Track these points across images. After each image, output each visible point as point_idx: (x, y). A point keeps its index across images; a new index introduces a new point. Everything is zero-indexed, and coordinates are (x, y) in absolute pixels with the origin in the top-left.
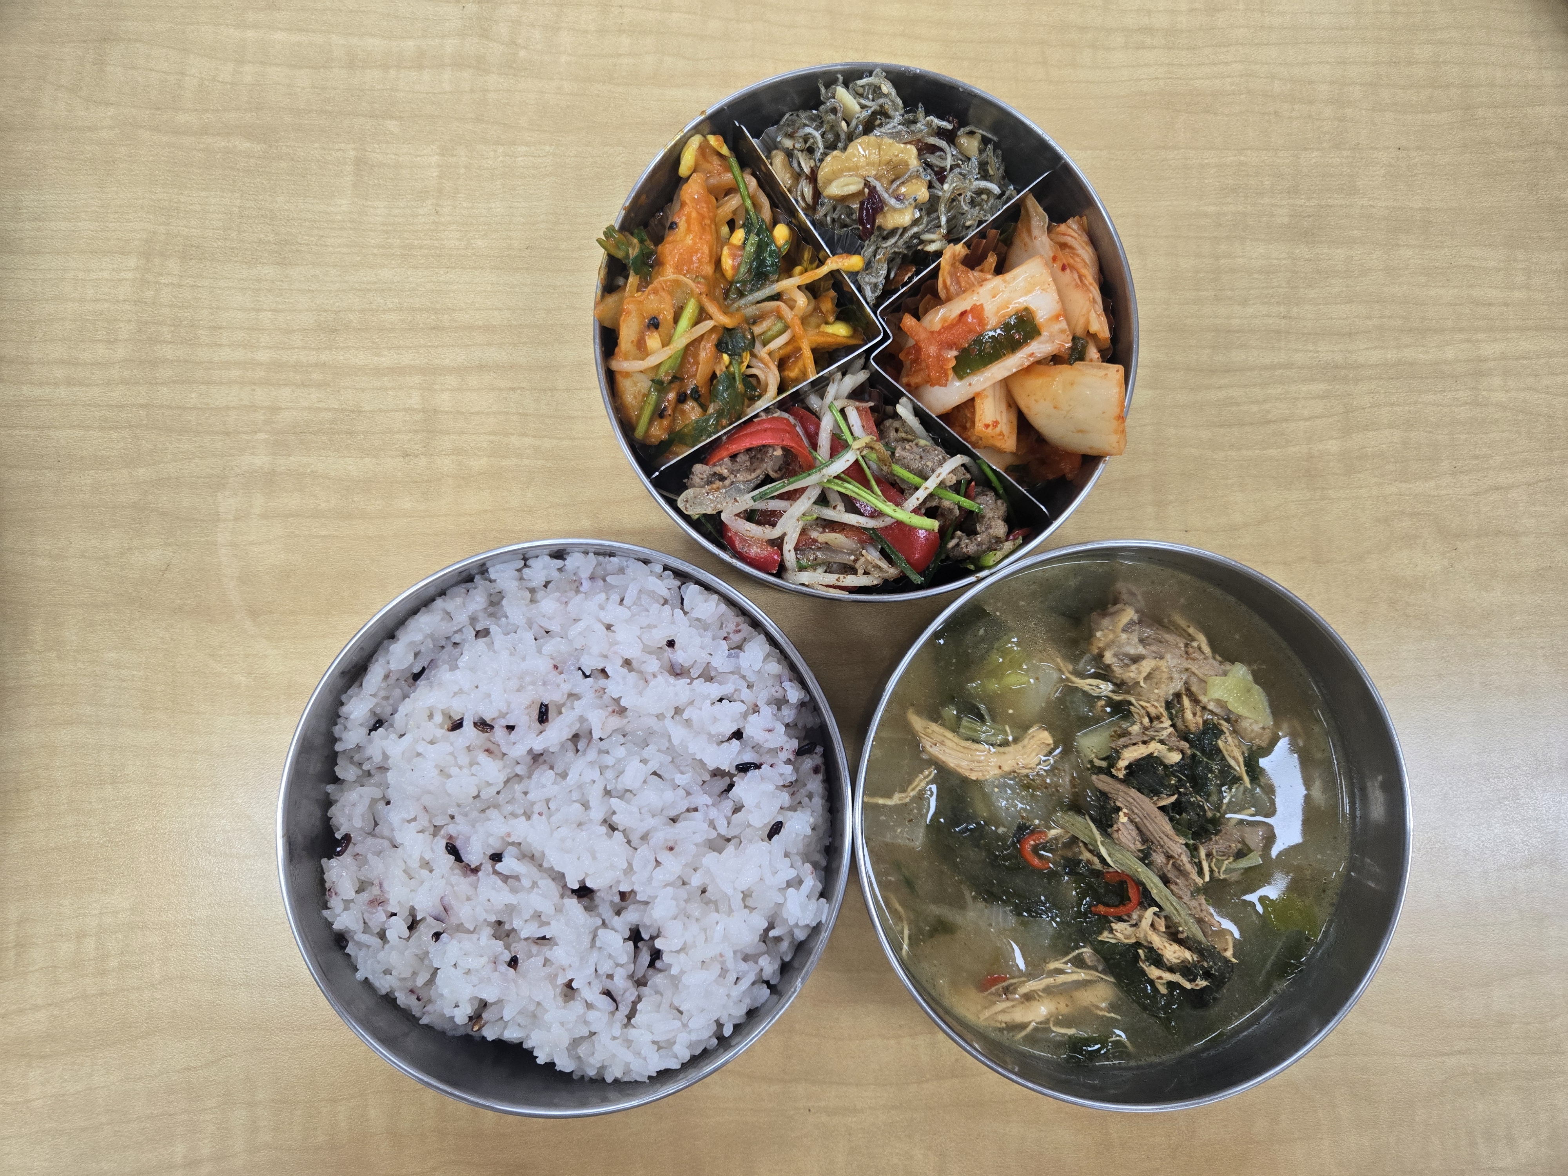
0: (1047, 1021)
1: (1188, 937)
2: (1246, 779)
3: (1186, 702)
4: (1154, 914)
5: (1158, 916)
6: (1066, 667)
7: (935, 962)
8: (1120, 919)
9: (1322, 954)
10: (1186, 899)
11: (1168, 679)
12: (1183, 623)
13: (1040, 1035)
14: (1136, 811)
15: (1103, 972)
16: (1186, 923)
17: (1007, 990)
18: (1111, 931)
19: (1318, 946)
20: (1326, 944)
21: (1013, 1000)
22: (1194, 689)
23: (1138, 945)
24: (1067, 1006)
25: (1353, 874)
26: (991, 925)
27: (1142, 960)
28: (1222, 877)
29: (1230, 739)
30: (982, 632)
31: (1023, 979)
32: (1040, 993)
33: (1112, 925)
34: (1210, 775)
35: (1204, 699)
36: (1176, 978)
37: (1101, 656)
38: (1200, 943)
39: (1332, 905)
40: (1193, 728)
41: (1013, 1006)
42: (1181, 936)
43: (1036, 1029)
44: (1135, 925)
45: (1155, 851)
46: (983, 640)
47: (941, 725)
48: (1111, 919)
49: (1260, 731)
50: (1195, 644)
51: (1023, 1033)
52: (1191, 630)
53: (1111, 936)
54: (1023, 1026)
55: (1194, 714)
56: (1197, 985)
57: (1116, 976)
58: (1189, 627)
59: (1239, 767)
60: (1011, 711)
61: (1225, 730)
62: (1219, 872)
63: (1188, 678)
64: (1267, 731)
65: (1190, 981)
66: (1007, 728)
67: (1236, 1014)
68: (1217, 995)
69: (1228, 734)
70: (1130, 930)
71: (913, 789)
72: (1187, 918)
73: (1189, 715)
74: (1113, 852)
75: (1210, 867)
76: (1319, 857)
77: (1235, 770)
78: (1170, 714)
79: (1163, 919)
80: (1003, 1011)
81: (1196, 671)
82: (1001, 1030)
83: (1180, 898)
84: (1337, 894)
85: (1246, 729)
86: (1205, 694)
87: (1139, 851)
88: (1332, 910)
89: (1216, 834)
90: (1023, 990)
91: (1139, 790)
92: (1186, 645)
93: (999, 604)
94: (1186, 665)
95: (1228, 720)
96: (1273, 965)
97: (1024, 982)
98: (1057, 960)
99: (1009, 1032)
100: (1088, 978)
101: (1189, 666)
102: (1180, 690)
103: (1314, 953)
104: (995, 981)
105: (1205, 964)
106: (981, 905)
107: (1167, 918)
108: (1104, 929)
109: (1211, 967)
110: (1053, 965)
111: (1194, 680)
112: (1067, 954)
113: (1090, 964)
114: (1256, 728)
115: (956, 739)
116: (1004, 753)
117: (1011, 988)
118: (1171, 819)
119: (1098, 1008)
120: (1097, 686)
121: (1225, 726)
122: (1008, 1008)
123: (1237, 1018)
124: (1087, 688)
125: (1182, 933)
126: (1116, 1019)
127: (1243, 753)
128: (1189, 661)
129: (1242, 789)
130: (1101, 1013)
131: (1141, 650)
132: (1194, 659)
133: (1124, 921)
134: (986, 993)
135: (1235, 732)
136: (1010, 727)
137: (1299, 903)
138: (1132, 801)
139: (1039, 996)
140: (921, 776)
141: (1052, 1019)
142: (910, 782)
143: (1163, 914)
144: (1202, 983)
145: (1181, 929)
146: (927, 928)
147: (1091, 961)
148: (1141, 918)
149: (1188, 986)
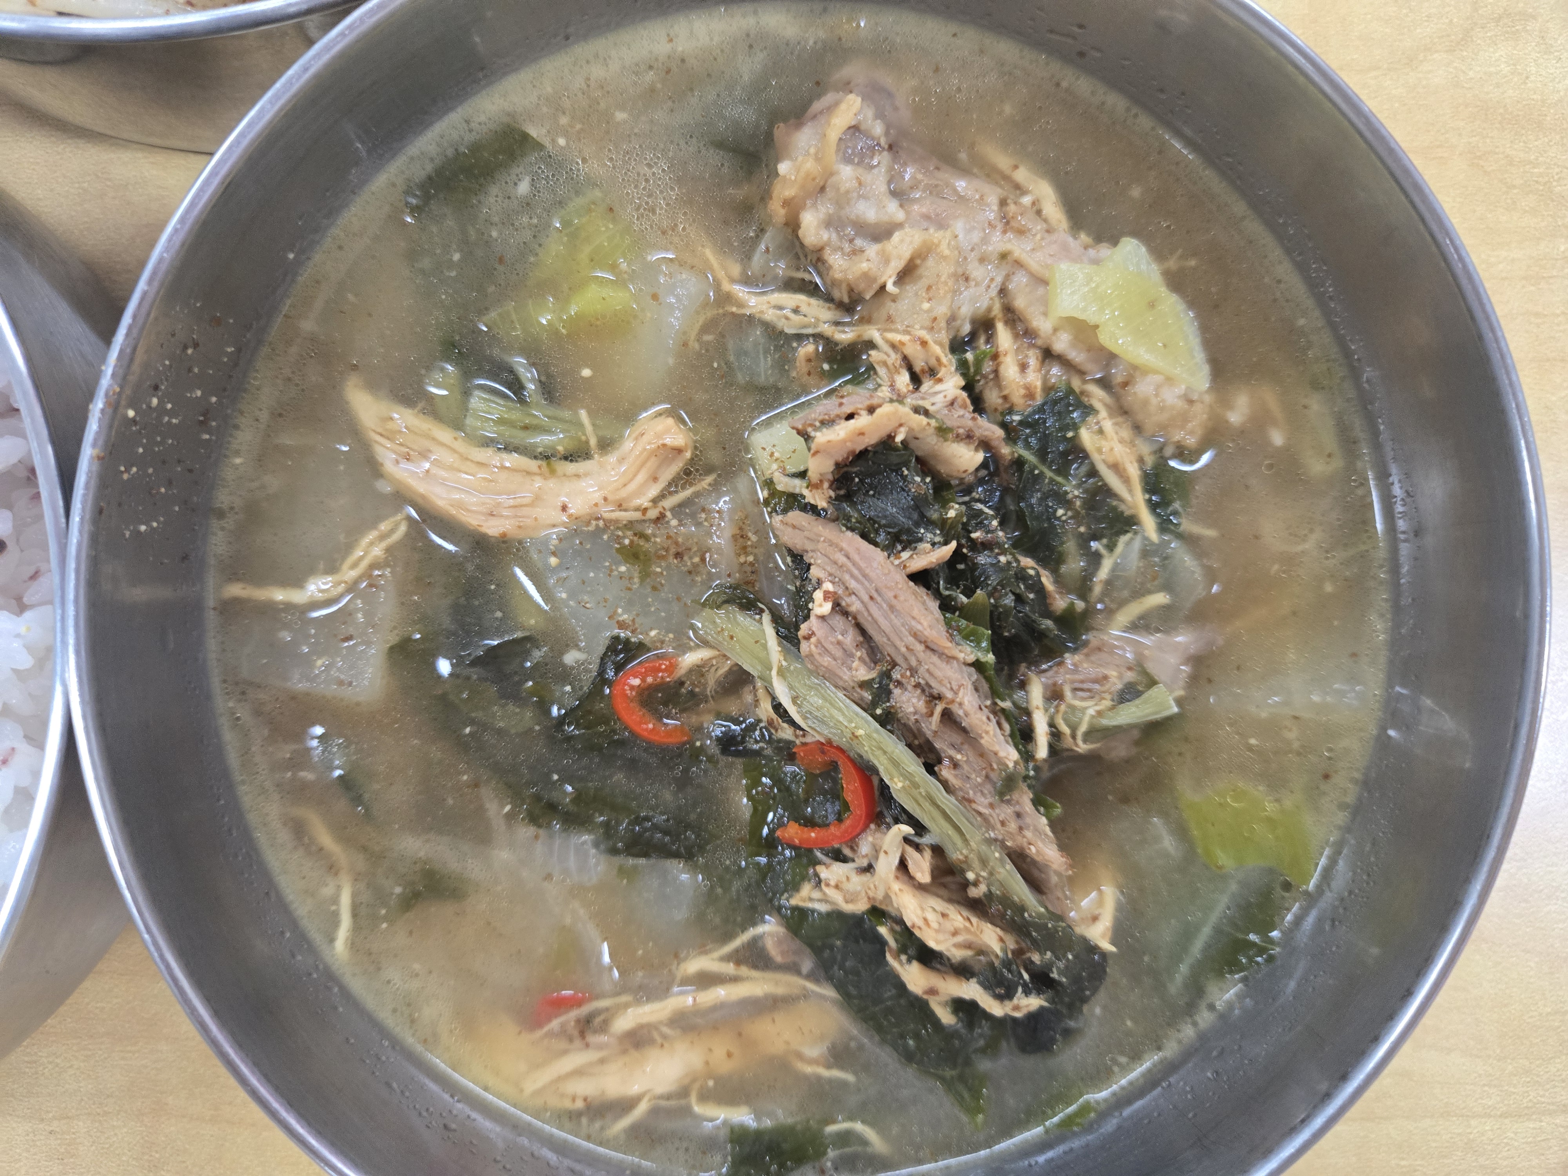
0: (683, 1092)
1: (989, 895)
2: (1149, 522)
3: (1004, 337)
4: (906, 840)
5: (917, 847)
6: (724, 268)
7: (417, 966)
8: (839, 857)
9: (1320, 920)
10: (982, 803)
11: (955, 276)
12: (1002, 161)
13: (666, 1125)
14: (853, 584)
15: (811, 976)
16: (984, 862)
17: (586, 1026)
18: (819, 883)
19: (1311, 899)
20: (1329, 897)
21: (600, 1047)
22: (1020, 303)
23: (878, 913)
24: (729, 1055)
25: (1392, 733)
26: (549, 877)
27: (890, 950)
28: (1082, 747)
29: (1108, 425)
30: (524, 187)
31: (625, 998)
32: (665, 1030)
33: (820, 869)
34: (1060, 512)
35: (1043, 325)
36: (971, 990)
37: (793, 225)
38: (1021, 909)
39: (1342, 806)
40: (1017, 397)
41: (602, 1061)
42: (974, 892)
43: (655, 1112)
44: (869, 869)
45: (899, 684)
46: (527, 204)
47: (424, 412)
48: (819, 854)
49: (1181, 404)
50: (1026, 200)
51: (625, 1122)
52: (1022, 175)
53: (816, 895)
54: (625, 1105)
55: (1023, 367)
56: (1017, 1008)
57: (840, 987)
58: (1016, 167)
59: (1130, 491)
60: (586, 373)
61: (1097, 405)
62: (1074, 737)
63: (1007, 277)
64: (1198, 408)
65: (1000, 998)
66: (583, 414)
67: (1123, 1060)
68: (1072, 1024)
69: (1103, 413)
70: (857, 882)
71: (354, 566)
72: (984, 848)
73: (1010, 370)
74: (803, 691)
75: (1052, 725)
76: (1316, 698)
77: (1121, 500)
78: (963, 366)
79: (928, 854)
80: (579, 1073)
81: (1025, 258)
82: (574, 1116)
83: (967, 801)
84: (1355, 781)
85: (1146, 402)
86: (1045, 314)
87: (864, 685)
88: (1341, 818)
89: (1075, 650)
90: (624, 1022)
91: (864, 536)
92: (1003, 203)
93: (564, 120)
94: (999, 242)
95: (1104, 383)
96: (1208, 947)
97: (626, 1006)
98: (706, 953)
99: (592, 1120)
100: (780, 991)
101: (1008, 247)
102: (989, 309)
103: (1298, 921)
104: (561, 1005)
105: (1036, 958)
106: (526, 832)
107: (938, 851)
108: (804, 878)
109: (1049, 966)
110: (695, 965)
111: (1019, 281)
112: (728, 937)
113: (779, 959)
114: (1171, 397)
115: (460, 446)
116: (578, 476)
117: (598, 1020)
118: (946, 605)
119: (800, 1056)
120: (796, 311)
121: (1097, 396)
122: (591, 1064)
123: (1125, 1069)
124: (770, 315)
125: (976, 884)
126: (844, 1084)
127: (1141, 461)
128: (1010, 235)
129: (1137, 544)
130: (809, 1069)
131: (893, 210)
132: (1021, 232)
133: (844, 860)
134: (540, 1033)
135: (1122, 411)
136: (590, 413)
137: (1270, 807)
138: (842, 559)
139: (665, 1037)
140: (372, 535)
141: (696, 1086)
142: (349, 548)
143: (926, 840)
144: (1033, 1003)
145: (971, 876)
146: (398, 890)
147: (783, 953)
148: (876, 850)
149: (996, 1009)
